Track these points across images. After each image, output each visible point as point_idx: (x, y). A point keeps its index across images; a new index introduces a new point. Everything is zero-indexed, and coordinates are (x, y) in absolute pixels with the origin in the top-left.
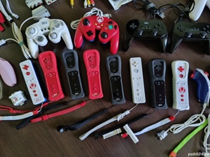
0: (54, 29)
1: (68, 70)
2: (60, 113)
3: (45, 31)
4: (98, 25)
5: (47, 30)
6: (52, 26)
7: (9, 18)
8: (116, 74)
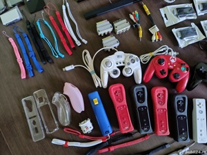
0: (129, 64)
1: (139, 105)
2: (125, 145)
3: (119, 65)
4: (171, 65)
5: (122, 64)
6: (127, 61)
7: (79, 43)
8: (183, 114)
